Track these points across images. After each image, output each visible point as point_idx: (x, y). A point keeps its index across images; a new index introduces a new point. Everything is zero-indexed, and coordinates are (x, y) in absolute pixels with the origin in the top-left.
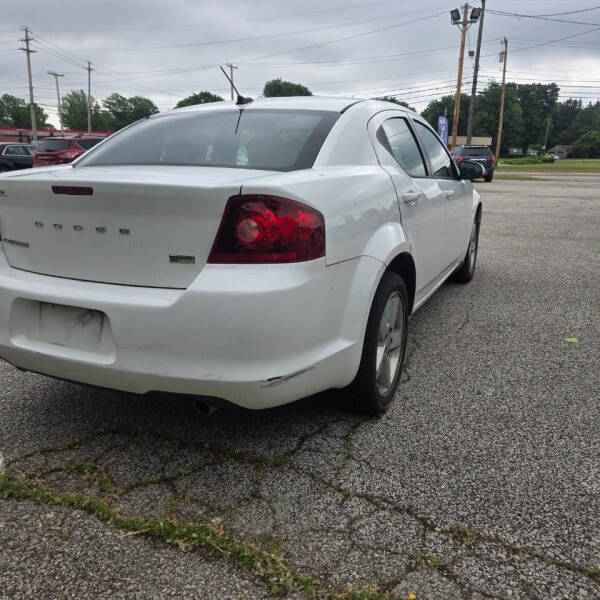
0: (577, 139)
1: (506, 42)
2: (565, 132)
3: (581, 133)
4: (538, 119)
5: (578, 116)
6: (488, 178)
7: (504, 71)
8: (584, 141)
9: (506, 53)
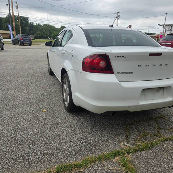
0: (35, 33)
1: (17, 3)
2: (31, 31)
3: (36, 32)
4: (25, 27)
5: (34, 27)
6: (30, 45)
7: (18, 12)
8: (37, 34)
9: (17, 6)
